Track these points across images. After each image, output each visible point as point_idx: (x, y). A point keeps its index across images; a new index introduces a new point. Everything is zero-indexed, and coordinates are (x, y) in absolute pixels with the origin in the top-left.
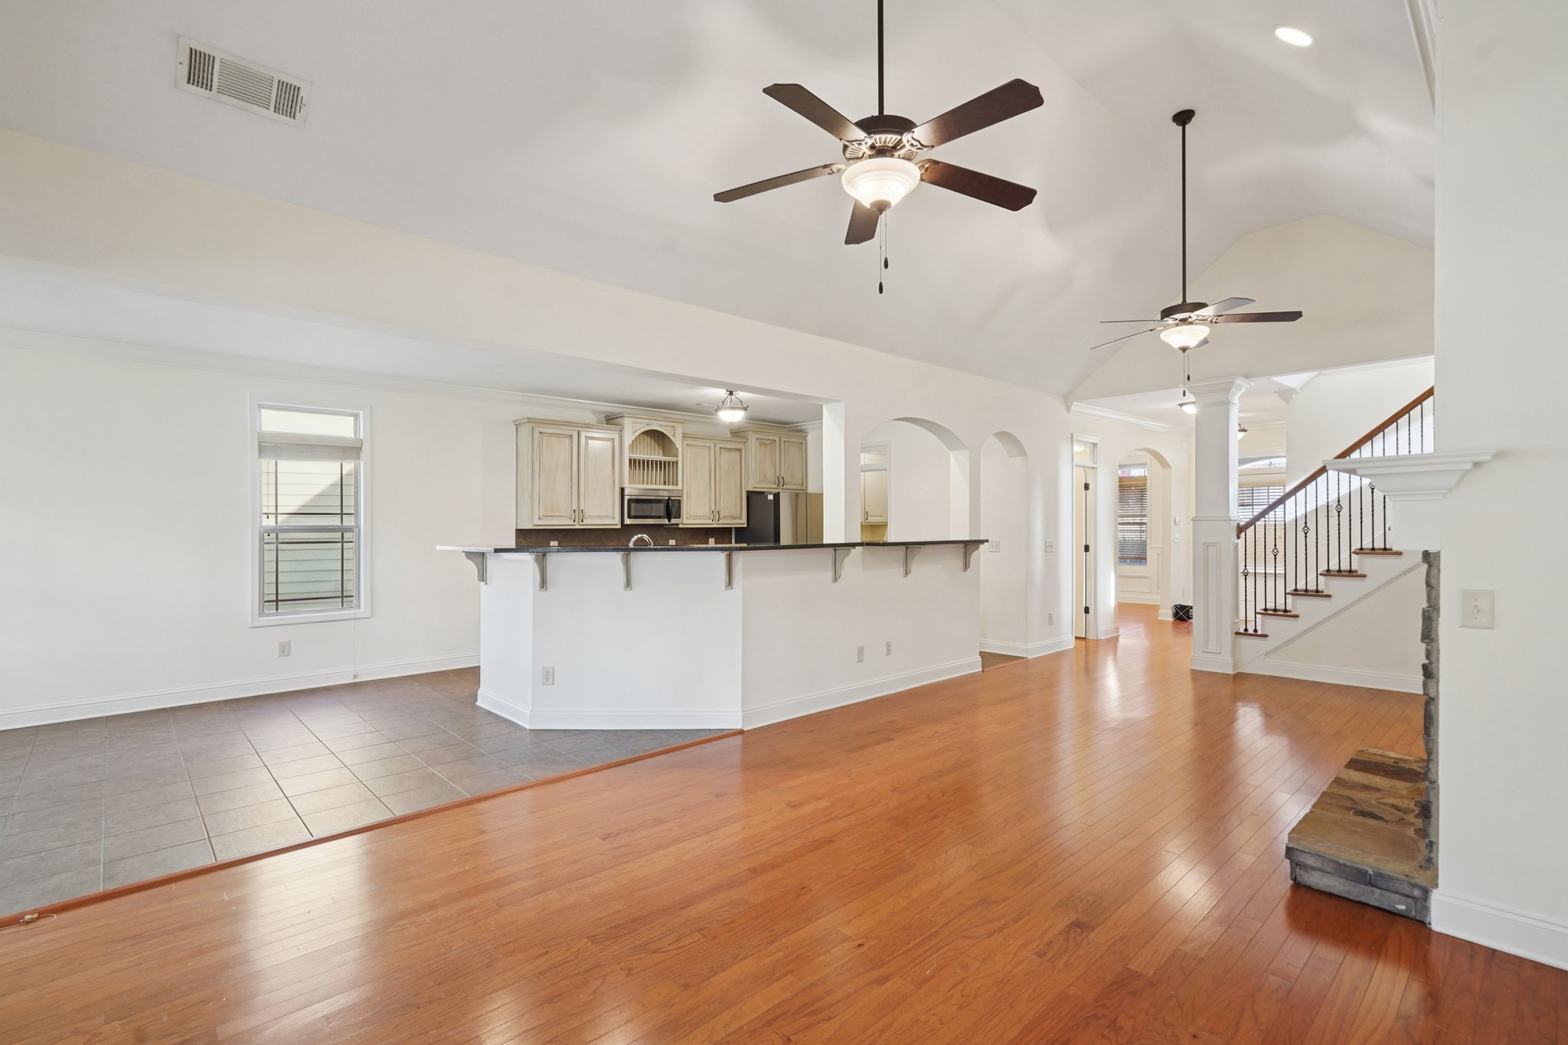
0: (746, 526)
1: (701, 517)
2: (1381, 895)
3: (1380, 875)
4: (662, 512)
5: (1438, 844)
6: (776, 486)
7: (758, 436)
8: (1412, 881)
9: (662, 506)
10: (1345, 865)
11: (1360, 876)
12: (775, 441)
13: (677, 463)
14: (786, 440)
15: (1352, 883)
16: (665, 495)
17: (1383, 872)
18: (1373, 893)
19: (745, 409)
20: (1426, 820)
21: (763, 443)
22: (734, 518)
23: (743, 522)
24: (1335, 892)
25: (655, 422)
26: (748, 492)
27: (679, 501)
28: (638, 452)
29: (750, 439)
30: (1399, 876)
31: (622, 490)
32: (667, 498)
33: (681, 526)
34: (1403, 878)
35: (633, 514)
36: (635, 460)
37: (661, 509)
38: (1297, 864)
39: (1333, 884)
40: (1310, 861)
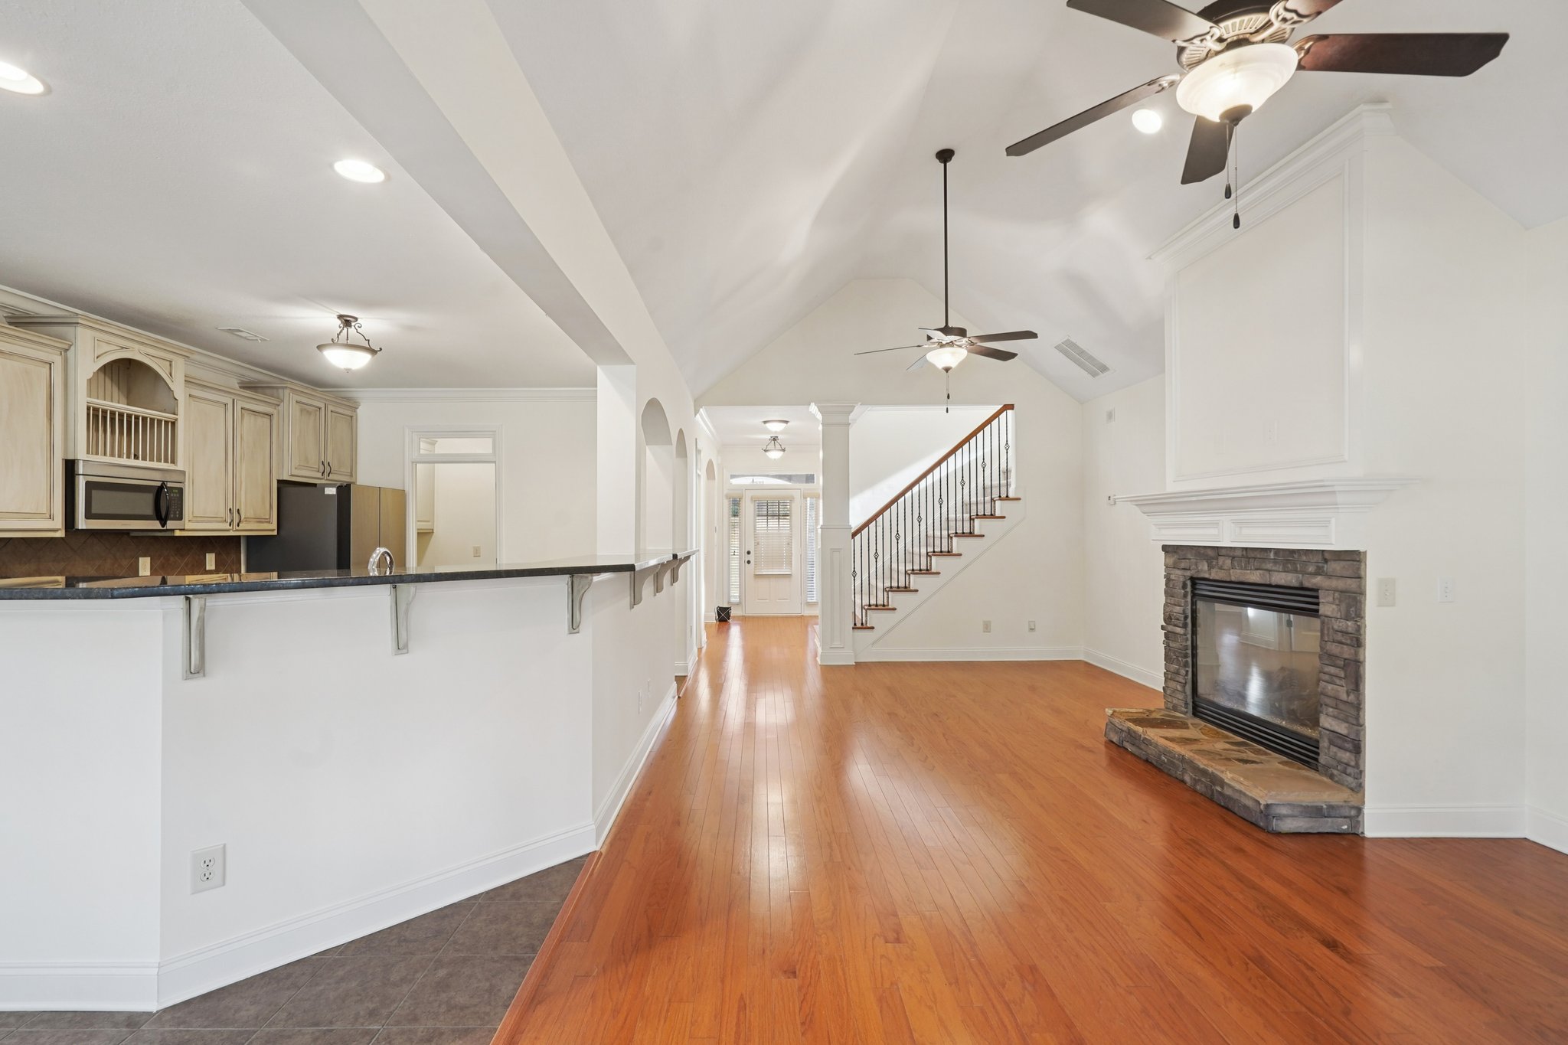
0: (275, 533)
1: (214, 519)
2: (1332, 822)
3: (1331, 807)
4: (149, 510)
5: (1364, 771)
6: (319, 475)
7: (299, 398)
8: (1350, 804)
9: (149, 498)
10: (1308, 806)
11: (1316, 812)
12: (320, 408)
13: (173, 424)
14: (333, 409)
15: (1314, 819)
16: (154, 480)
17: (1333, 804)
18: (1327, 822)
19: (373, 352)
20: (1357, 755)
21: (305, 410)
22: (260, 521)
23: (271, 528)
24: (1303, 831)
25: (136, 346)
26: (279, 482)
27: (181, 491)
28: (101, 394)
29: (286, 400)
30: (1341, 804)
31: (70, 466)
32: (159, 484)
33: (178, 533)
34: (1344, 804)
35: (94, 510)
36: (96, 410)
37: (146, 503)
38: (1274, 817)
39: (1301, 825)
40: (1284, 811)
